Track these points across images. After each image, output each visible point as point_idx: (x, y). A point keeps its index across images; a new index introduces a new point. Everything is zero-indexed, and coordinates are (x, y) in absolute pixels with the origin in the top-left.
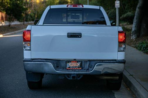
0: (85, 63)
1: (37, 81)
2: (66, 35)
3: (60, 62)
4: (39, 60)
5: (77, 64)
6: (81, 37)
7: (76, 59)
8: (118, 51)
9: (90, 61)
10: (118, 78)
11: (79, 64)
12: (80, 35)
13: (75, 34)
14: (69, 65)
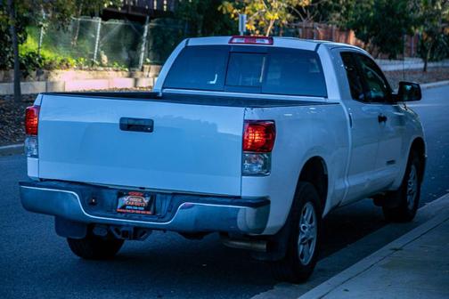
0: (162, 199)
1: (78, 238)
2: (118, 122)
3: (104, 191)
4: (54, 183)
5: (143, 201)
6: (151, 131)
7: (144, 188)
8: (243, 174)
9: (175, 194)
10: (265, 246)
11: (146, 201)
12: (148, 126)
13: (137, 123)
14: (125, 200)
